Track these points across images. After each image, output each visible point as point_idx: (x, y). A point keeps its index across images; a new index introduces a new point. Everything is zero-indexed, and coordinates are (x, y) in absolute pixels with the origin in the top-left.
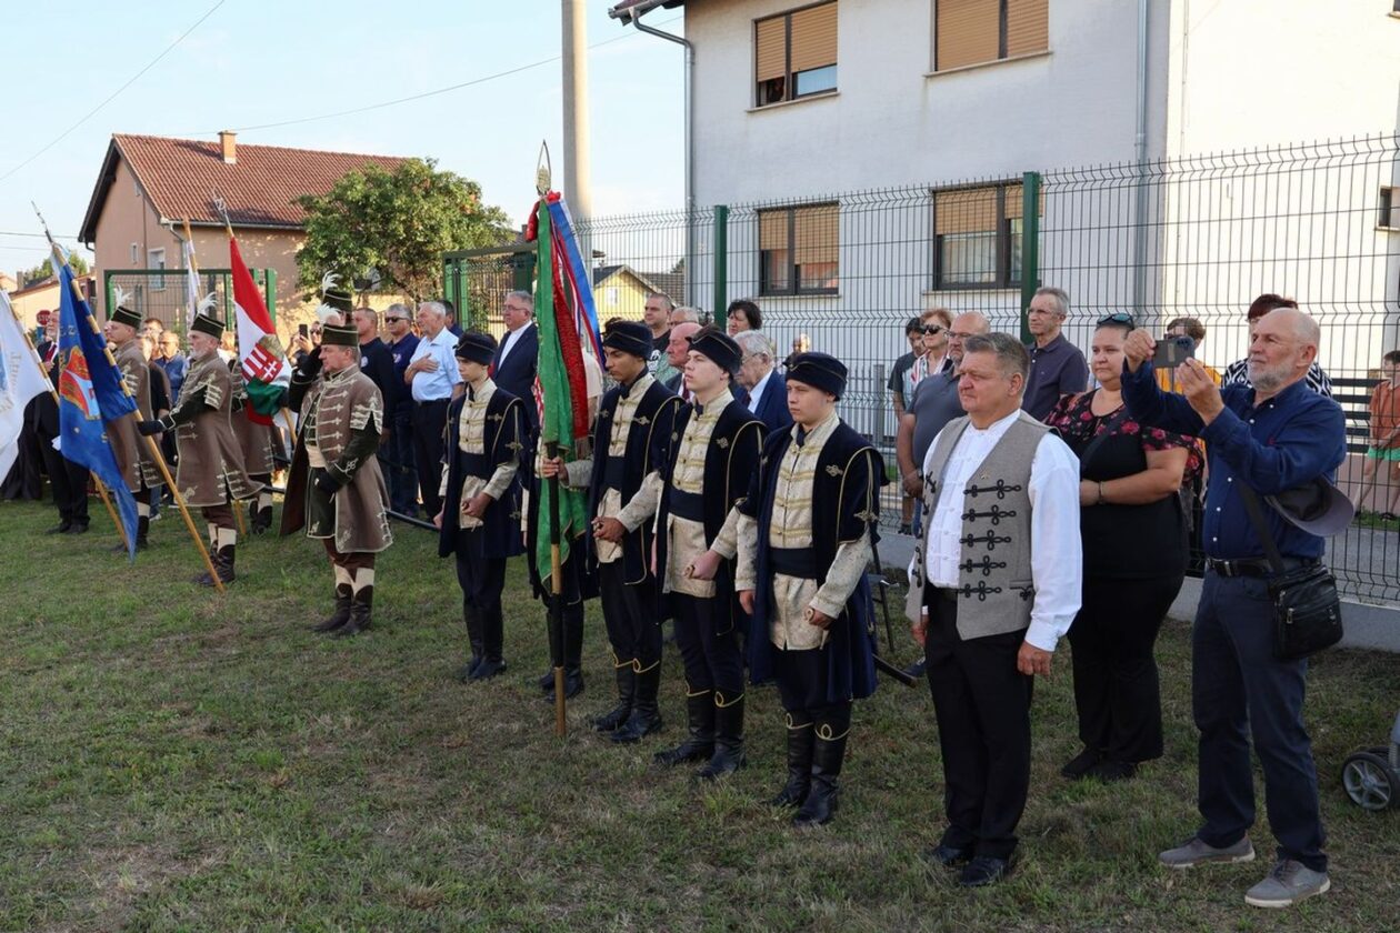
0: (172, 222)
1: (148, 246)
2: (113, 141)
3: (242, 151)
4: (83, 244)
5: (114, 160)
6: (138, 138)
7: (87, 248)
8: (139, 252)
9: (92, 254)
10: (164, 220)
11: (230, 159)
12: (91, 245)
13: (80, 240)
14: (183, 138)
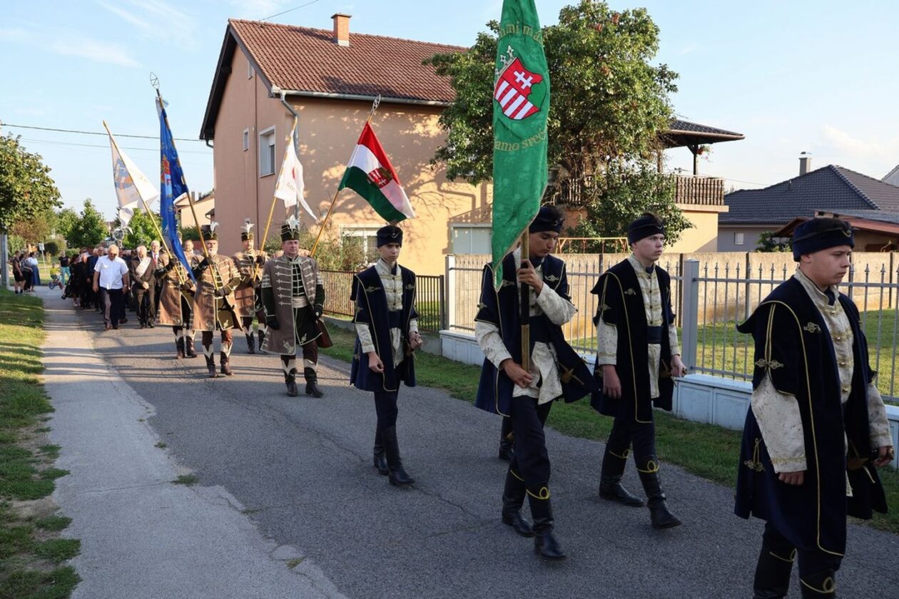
0: (284, 93)
1: (258, 129)
2: (229, 27)
3: (354, 38)
4: (204, 142)
5: (231, 46)
6: (253, 23)
7: (208, 144)
8: (250, 139)
9: (212, 150)
10: (275, 89)
11: (343, 42)
12: (211, 143)
13: (201, 138)
14: (297, 25)
